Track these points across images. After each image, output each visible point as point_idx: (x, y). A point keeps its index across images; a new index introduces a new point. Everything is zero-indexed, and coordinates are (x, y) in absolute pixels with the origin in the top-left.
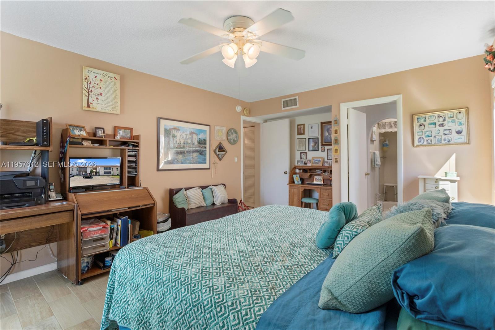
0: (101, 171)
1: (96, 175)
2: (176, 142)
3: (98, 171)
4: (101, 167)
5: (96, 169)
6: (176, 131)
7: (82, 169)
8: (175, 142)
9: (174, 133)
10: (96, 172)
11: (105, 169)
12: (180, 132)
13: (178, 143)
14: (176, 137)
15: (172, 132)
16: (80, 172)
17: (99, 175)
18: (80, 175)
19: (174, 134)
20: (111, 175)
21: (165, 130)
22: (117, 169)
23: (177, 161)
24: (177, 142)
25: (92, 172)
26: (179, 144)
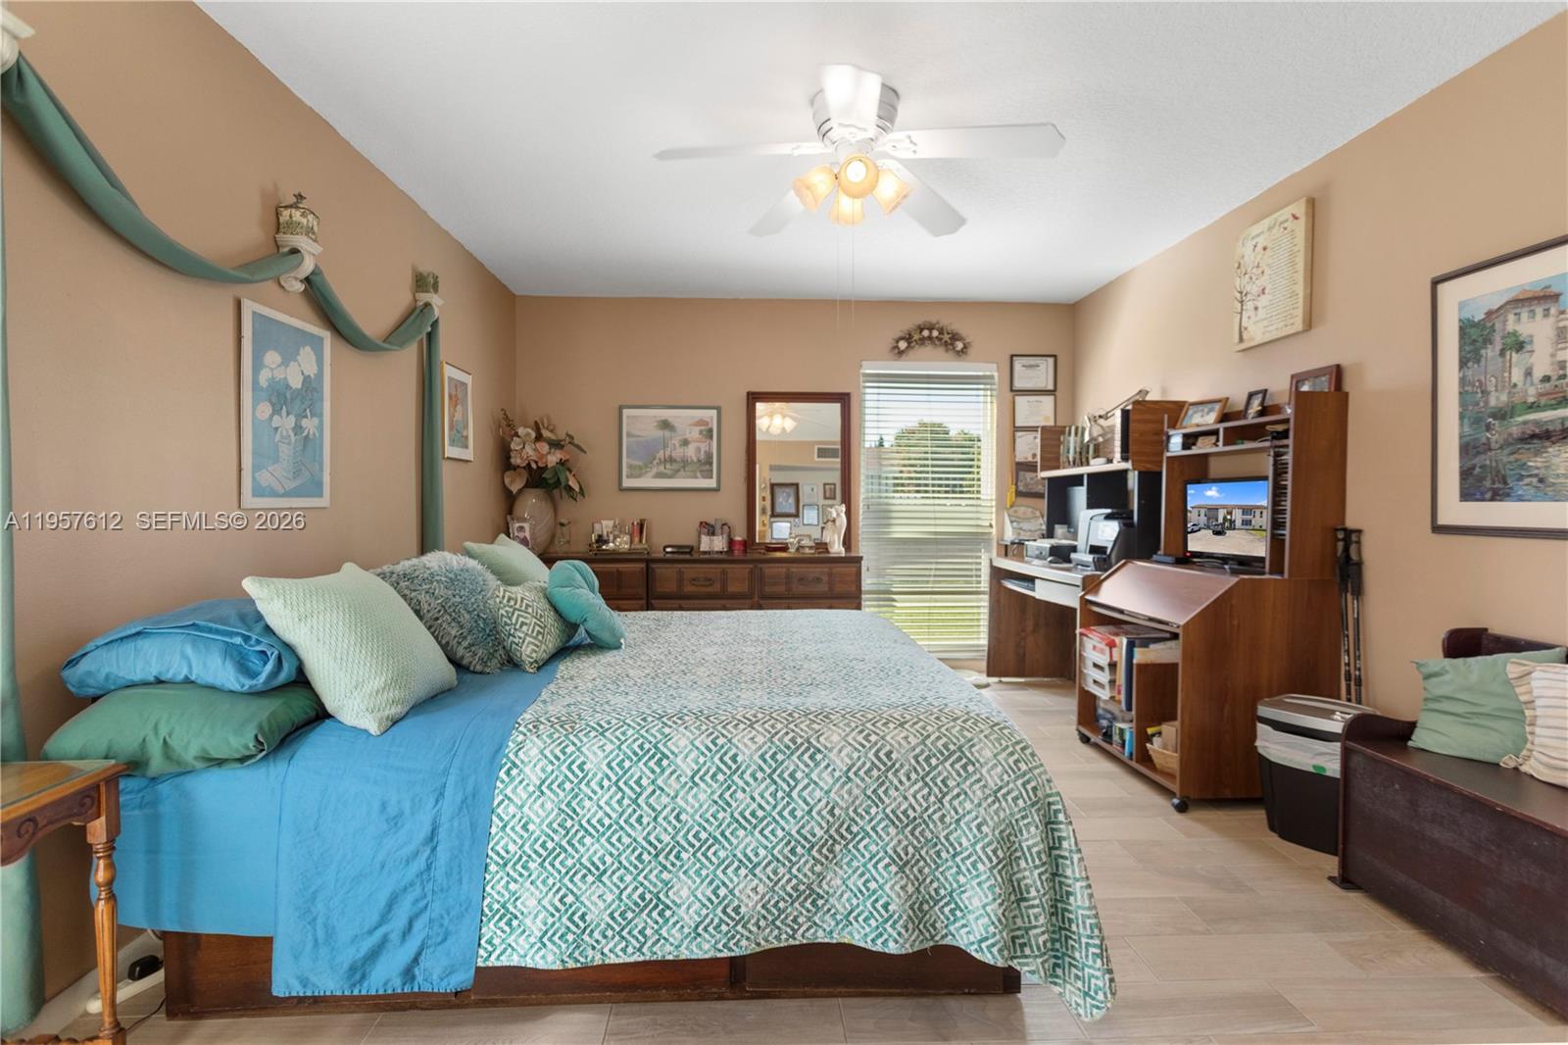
0: (1238, 516)
1: (1229, 529)
2: (1528, 373)
3: (1233, 518)
4: (1239, 507)
5: (1230, 513)
6: (1525, 316)
7: (1212, 513)
8: (1517, 376)
9: (1511, 327)
10: (1230, 520)
11: (1243, 514)
12: (1553, 311)
13: (1546, 379)
14: (1528, 347)
15: (1498, 326)
16: (1209, 519)
17: (1234, 529)
18: (1208, 528)
19: (1515, 334)
20: (1251, 527)
21: (1461, 329)
22: (1261, 513)
23: (1541, 481)
24: (1538, 374)
25: (1225, 519)
26: (1553, 383)
